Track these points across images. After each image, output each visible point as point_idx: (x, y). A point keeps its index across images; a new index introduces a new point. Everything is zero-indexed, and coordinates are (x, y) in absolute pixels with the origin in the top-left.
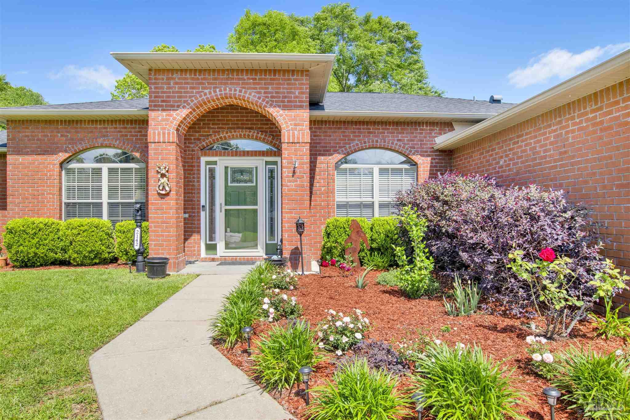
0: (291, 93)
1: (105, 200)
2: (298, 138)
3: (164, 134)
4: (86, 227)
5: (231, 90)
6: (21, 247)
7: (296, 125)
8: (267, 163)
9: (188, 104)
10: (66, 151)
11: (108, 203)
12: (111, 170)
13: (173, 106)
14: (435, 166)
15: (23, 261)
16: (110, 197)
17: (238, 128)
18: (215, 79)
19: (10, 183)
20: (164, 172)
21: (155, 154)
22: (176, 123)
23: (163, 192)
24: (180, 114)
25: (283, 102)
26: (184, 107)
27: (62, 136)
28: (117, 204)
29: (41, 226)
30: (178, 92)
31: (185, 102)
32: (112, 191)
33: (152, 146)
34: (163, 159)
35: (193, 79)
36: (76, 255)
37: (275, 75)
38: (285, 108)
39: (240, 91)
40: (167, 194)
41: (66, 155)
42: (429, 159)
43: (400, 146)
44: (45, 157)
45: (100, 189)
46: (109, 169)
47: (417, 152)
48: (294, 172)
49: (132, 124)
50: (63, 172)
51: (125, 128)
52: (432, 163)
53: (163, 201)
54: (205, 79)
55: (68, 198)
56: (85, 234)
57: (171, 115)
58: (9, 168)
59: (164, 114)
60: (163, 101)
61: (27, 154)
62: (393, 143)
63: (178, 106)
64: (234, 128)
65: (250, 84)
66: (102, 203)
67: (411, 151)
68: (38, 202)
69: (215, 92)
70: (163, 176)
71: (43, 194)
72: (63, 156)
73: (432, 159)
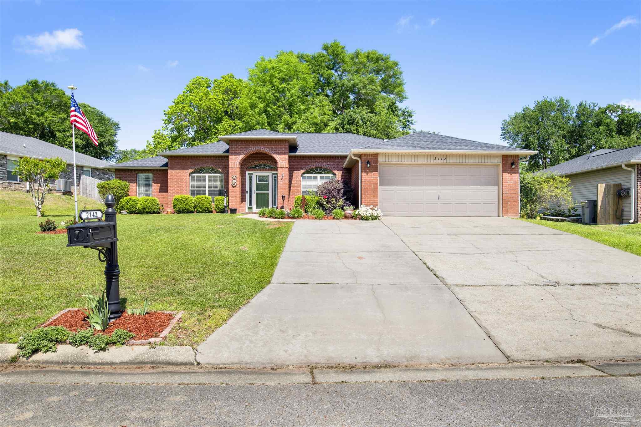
0: (281, 149)
1: (207, 189)
2: (284, 166)
3: (235, 164)
4: (204, 199)
5: (259, 148)
6: (180, 206)
7: (283, 161)
8: (273, 174)
9: (244, 153)
10: (192, 169)
11: (208, 190)
12: (210, 177)
13: (238, 154)
14: (344, 175)
15: (180, 211)
16: (209, 188)
17: (262, 160)
18: (253, 144)
19: (169, 181)
20: (235, 178)
21: (232, 171)
22: (239, 160)
23: (234, 185)
24: (241, 157)
25: (278, 152)
26: (242, 154)
27: (190, 163)
28: (212, 190)
29: (187, 198)
30: (240, 149)
31: (242, 152)
32: (210, 185)
33: (230, 169)
34: (234, 173)
35: (245, 144)
36: (200, 209)
37: (275, 142)
38: (279, 154)
39: (263, 148)
40: (235, 186)
41: (192, 170)
42: (341, 172)
43: (328, 167)
44: (183, 171)
45: (205, 184)
46: (209, 176)
47: (336, 169)
48: (282, 178)
49: (218, 158)
50: (190, 177)
51: (216, 159)
52: (342, 174)
53: (233, 189)
54: (250, 144)
55: (191, 188)
56: (204, 201)
57: (237, 157)
58: (169, 176)
59: (235, 157)
60: (234, 152)
61: (176, 170)
62: (325, 166)
63: (240, 154)
64: (259, 160)
65: (266, 146)
66: (205, 190)
67: (333, 169)
68: (180, 189)
69: (253, 149)
70: (234, 179)
71: (182, 186)
72: (191, 171)
73: (342, 172)
